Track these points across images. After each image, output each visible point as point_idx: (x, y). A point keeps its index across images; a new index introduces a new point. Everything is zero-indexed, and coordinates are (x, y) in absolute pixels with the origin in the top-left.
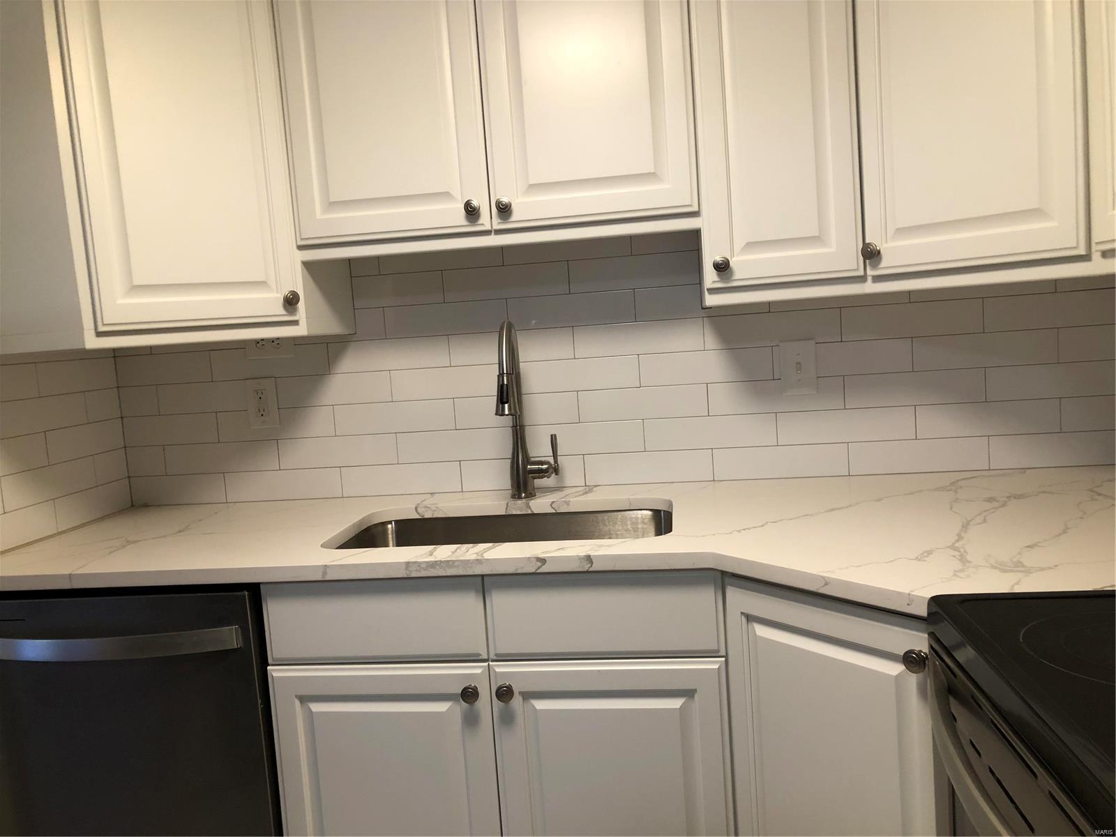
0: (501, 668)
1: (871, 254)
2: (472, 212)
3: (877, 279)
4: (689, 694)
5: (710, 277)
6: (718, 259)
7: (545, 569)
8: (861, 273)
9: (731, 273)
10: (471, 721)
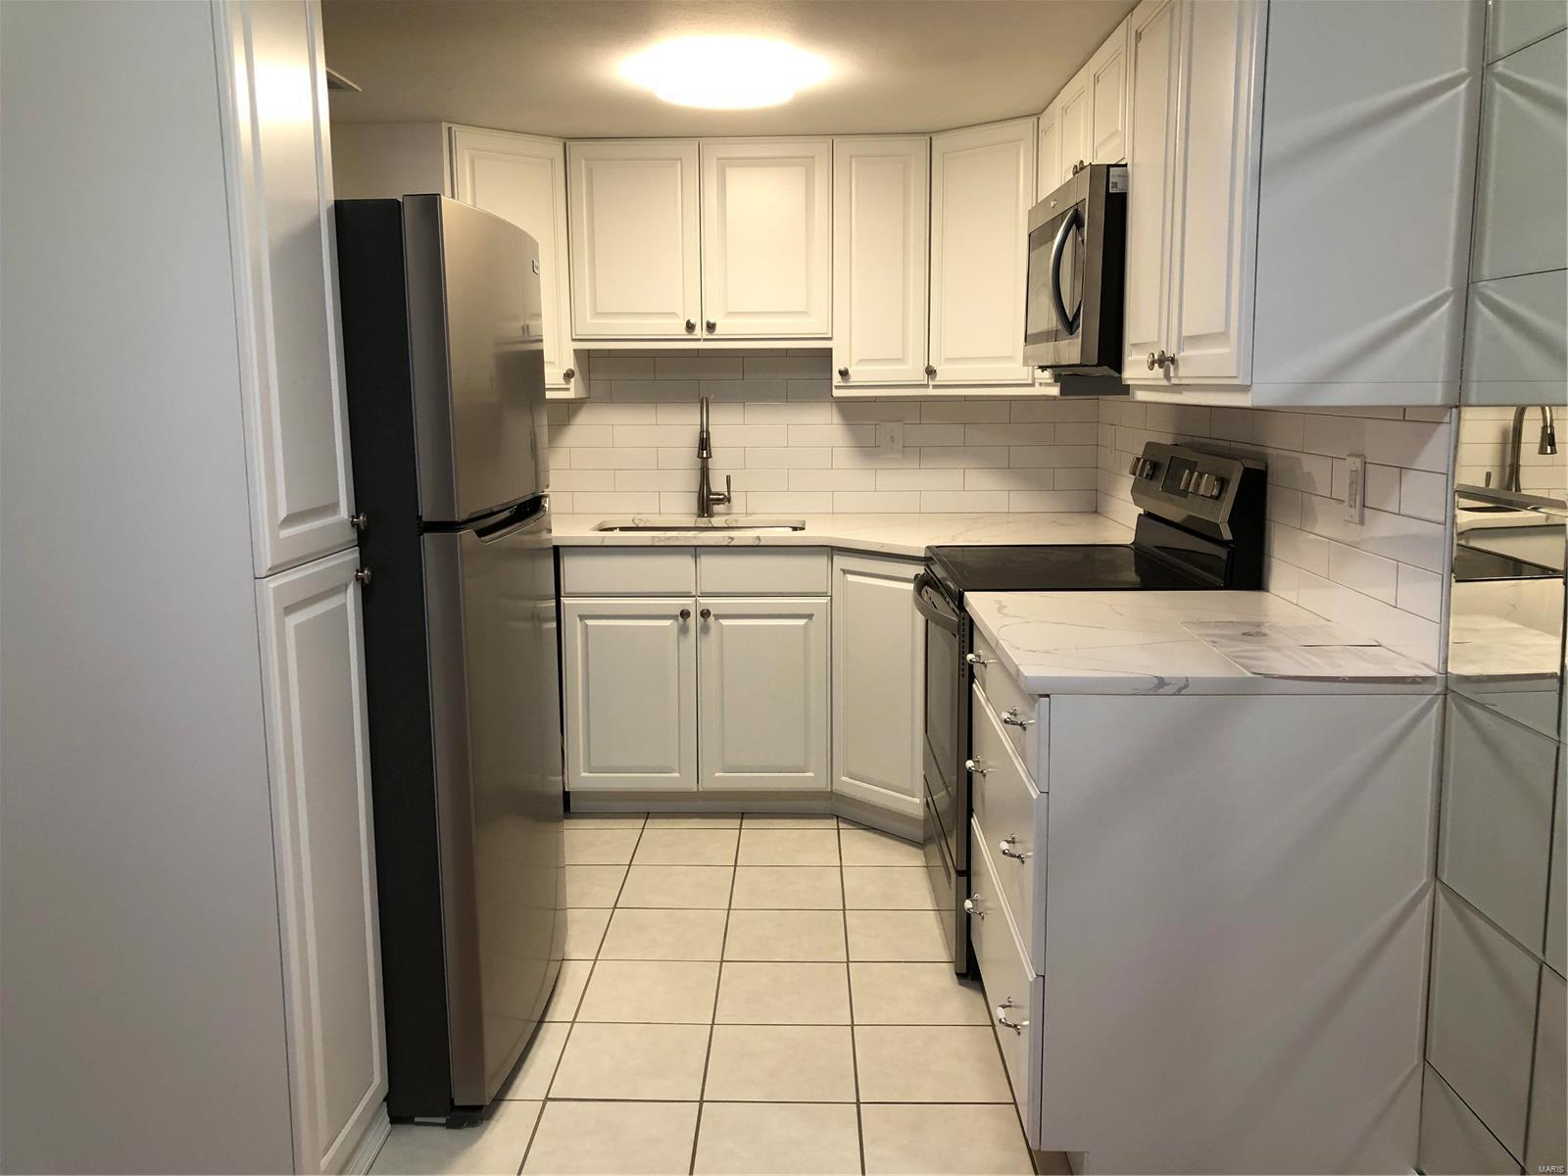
0: (703, 601)
1: (930, 372)
2: (690, 327)
3: (935, 386)
4: (810, 617)
5: (837, 379)
6: (842, 368)
7: (733, 543)
8: (926, 383)
9: (849, 378)
10: (683, 631)
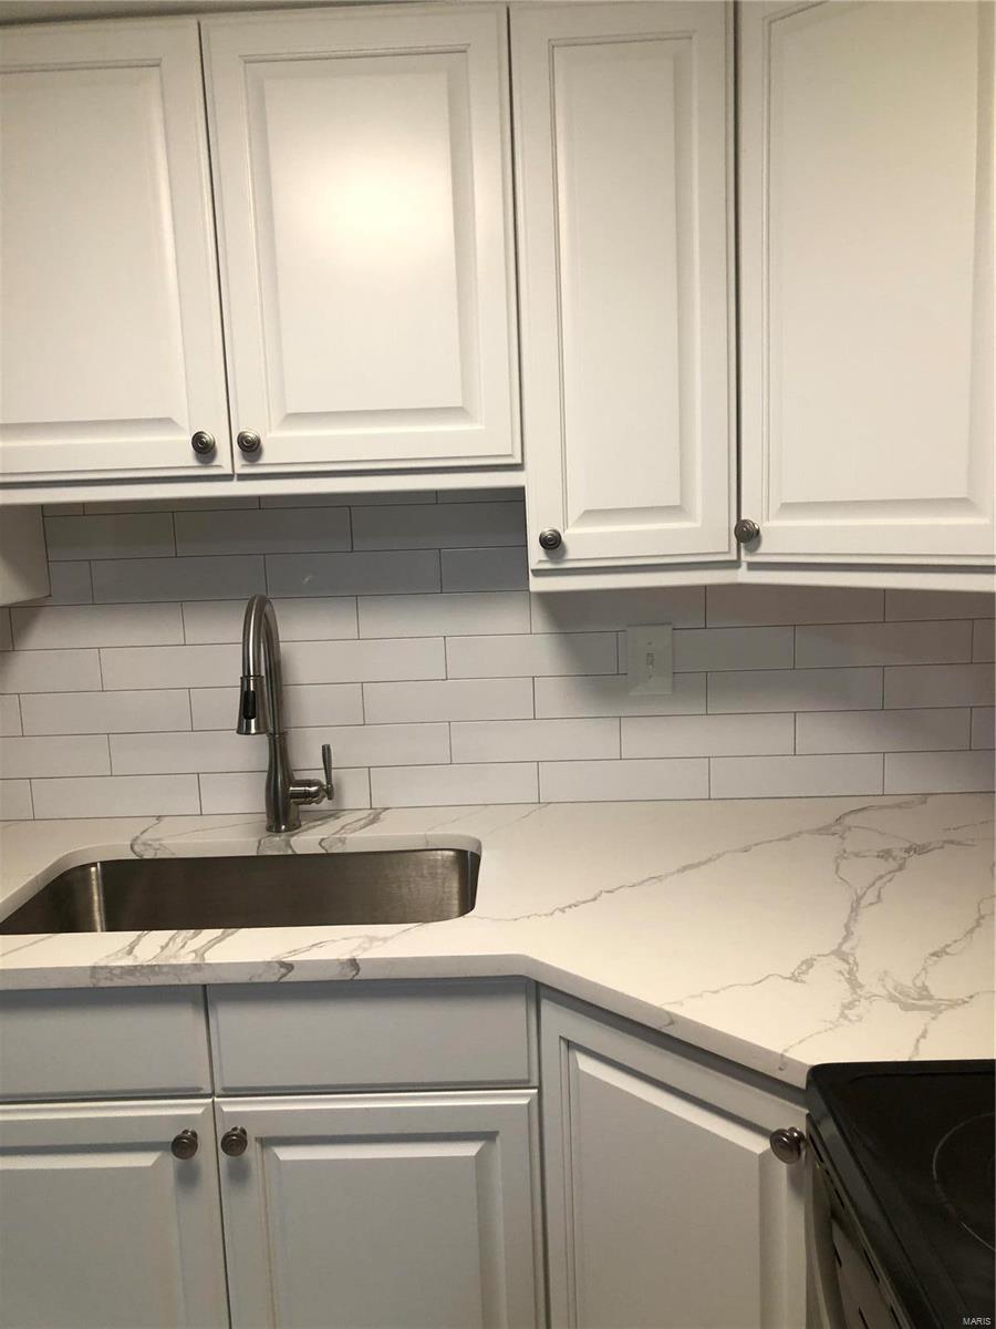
0: (231, 1106)
1: (747, 535)
2: (203, 448)
3: (753, 566)
4: (489, 1137)
5: (536, 556)
6: (547, 531)
7: (292, 977)
8: (734, 558)
9: (564, 551)
10: (188, 1178)
